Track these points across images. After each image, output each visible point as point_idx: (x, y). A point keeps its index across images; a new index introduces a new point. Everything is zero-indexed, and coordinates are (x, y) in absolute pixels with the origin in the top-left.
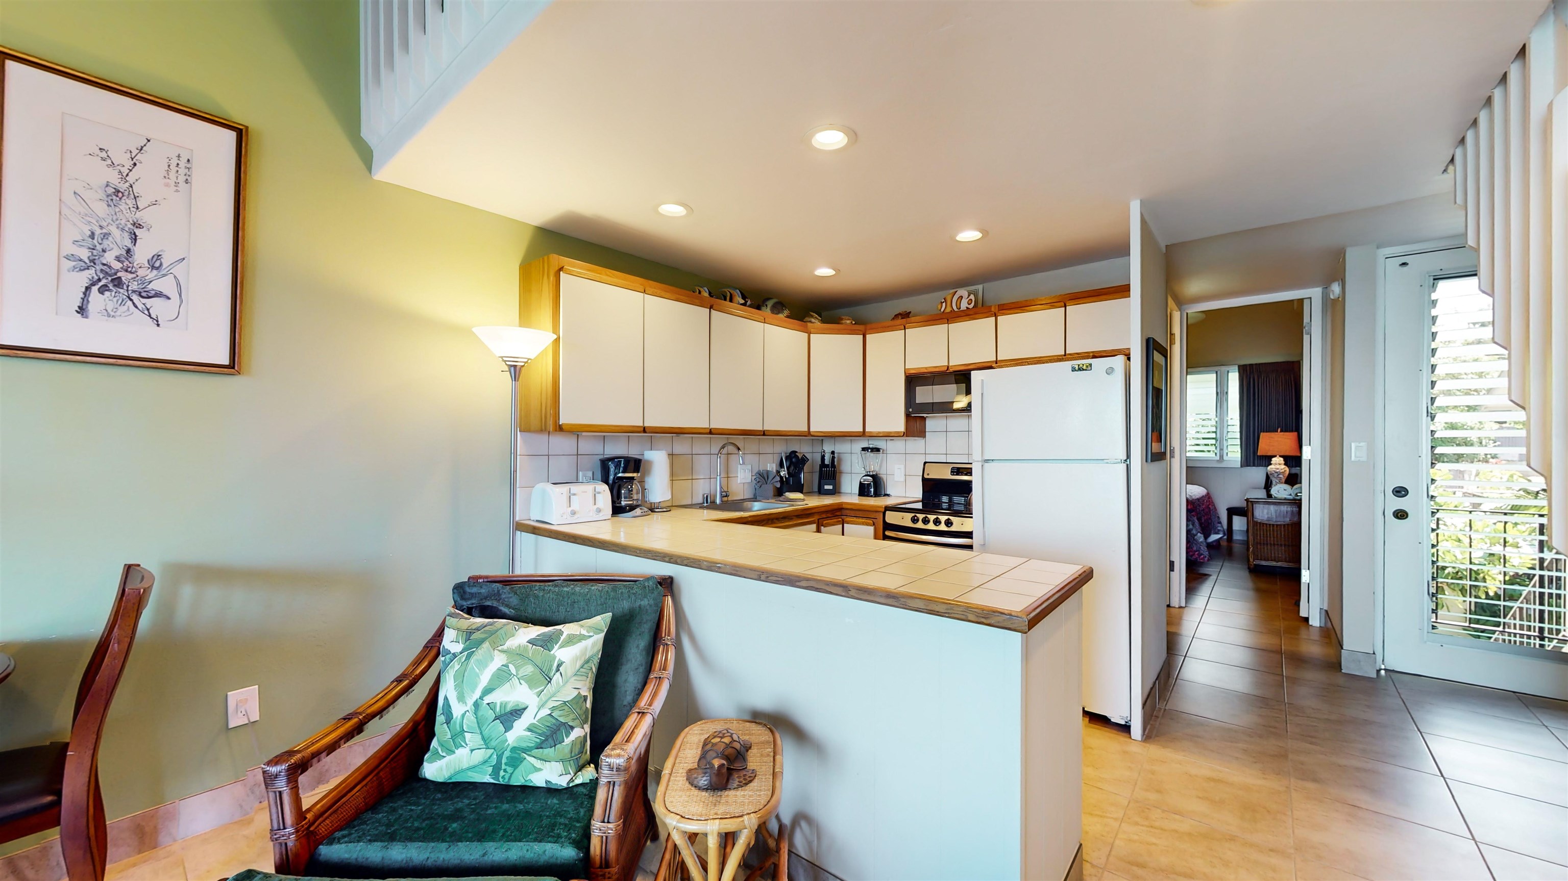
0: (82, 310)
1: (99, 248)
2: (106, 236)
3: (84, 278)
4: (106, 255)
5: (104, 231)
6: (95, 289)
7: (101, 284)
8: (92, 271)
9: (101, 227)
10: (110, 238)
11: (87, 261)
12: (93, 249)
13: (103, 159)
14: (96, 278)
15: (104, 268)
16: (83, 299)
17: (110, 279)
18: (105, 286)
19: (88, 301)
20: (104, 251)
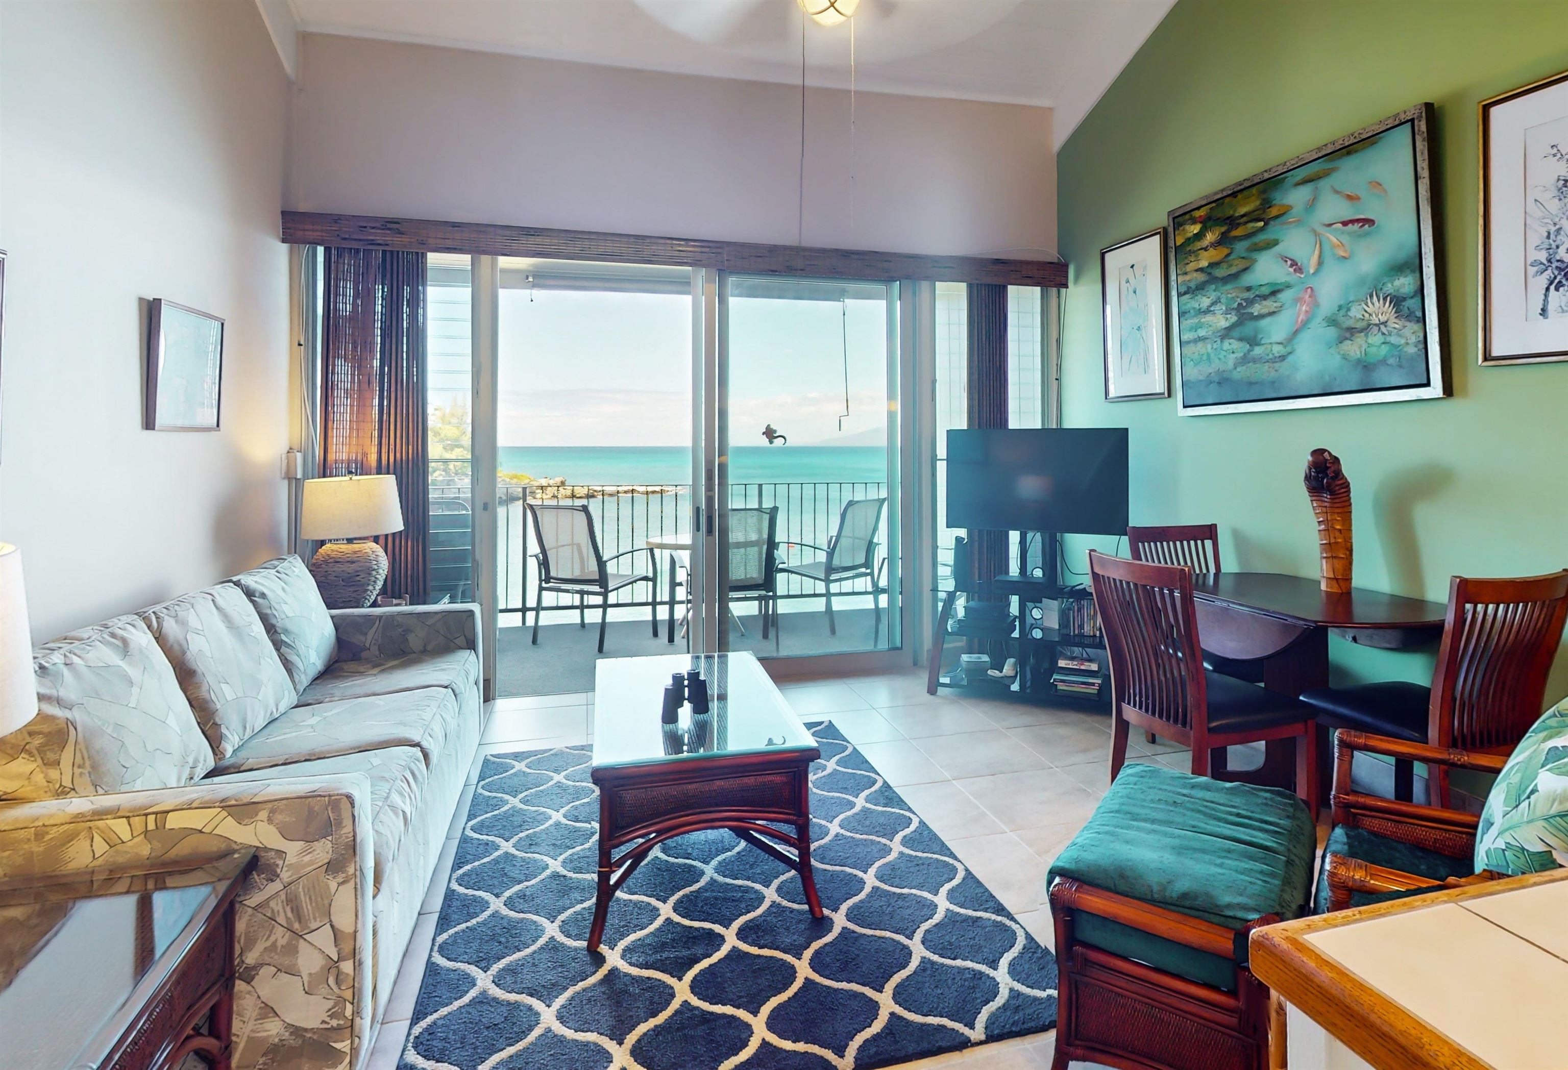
0: (1544, 312)
1: (1554, 246)
2: (1558, 231)
3: (1543, 280)
4: (1559, 250)
5: (1557, 227)
6: (1552, 287)
7: (1556, 281)
8: (1549, 271)
9: (1555, 224)
10: (1562, 233)
11: (1545, 262)
12: (1550, 249)
13: (1554, 155)
14: (1553, 276)
15: (1558, 264)
16: (1544, 301)
17: (1563, 273)
18: (1560, 282)
19: (1548, 302)
20: (1558, 247)
